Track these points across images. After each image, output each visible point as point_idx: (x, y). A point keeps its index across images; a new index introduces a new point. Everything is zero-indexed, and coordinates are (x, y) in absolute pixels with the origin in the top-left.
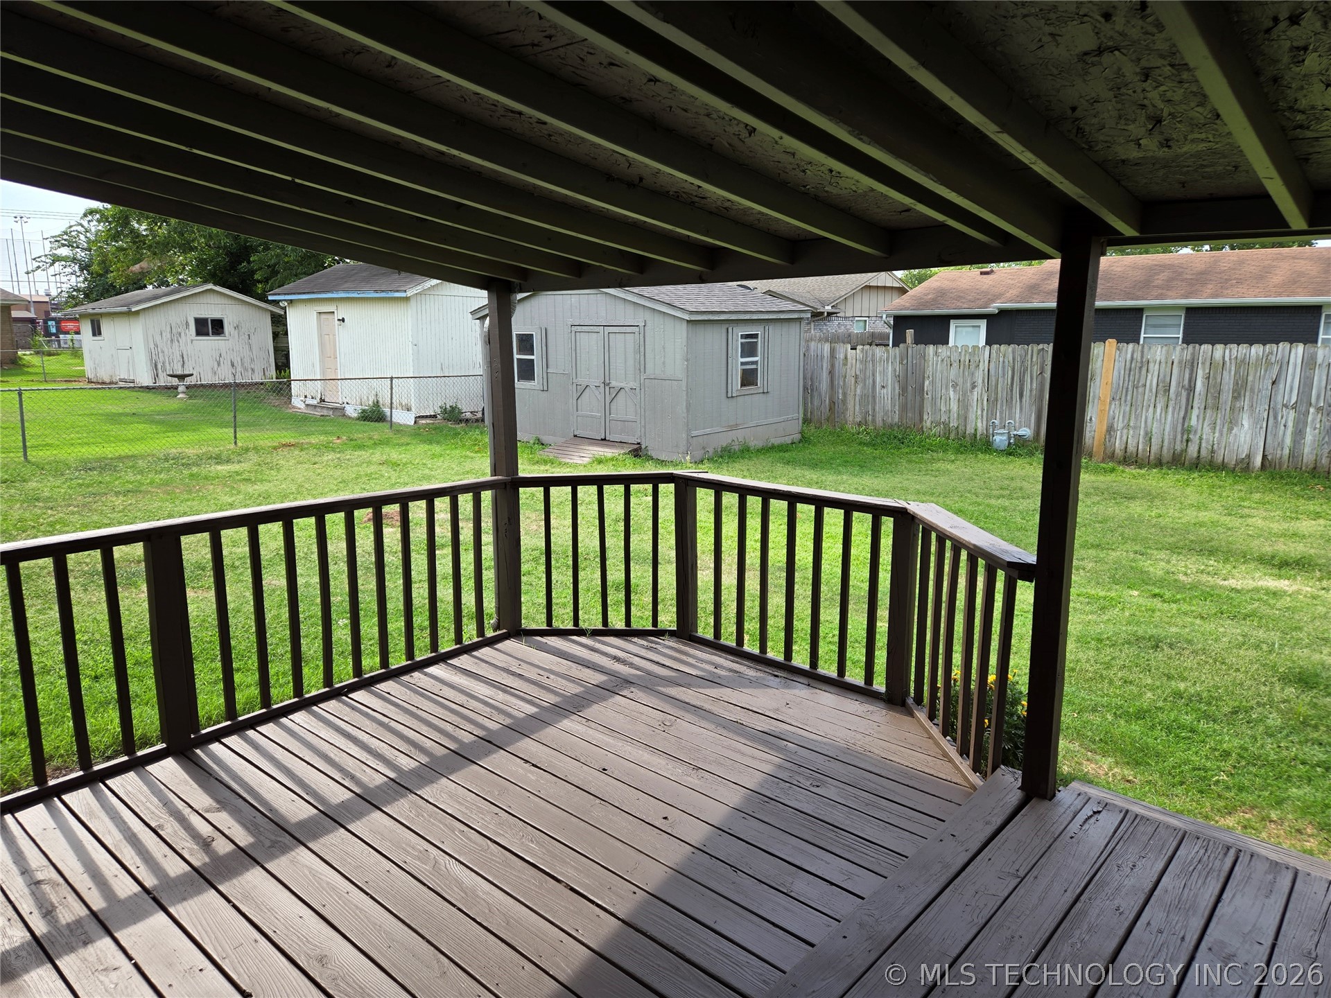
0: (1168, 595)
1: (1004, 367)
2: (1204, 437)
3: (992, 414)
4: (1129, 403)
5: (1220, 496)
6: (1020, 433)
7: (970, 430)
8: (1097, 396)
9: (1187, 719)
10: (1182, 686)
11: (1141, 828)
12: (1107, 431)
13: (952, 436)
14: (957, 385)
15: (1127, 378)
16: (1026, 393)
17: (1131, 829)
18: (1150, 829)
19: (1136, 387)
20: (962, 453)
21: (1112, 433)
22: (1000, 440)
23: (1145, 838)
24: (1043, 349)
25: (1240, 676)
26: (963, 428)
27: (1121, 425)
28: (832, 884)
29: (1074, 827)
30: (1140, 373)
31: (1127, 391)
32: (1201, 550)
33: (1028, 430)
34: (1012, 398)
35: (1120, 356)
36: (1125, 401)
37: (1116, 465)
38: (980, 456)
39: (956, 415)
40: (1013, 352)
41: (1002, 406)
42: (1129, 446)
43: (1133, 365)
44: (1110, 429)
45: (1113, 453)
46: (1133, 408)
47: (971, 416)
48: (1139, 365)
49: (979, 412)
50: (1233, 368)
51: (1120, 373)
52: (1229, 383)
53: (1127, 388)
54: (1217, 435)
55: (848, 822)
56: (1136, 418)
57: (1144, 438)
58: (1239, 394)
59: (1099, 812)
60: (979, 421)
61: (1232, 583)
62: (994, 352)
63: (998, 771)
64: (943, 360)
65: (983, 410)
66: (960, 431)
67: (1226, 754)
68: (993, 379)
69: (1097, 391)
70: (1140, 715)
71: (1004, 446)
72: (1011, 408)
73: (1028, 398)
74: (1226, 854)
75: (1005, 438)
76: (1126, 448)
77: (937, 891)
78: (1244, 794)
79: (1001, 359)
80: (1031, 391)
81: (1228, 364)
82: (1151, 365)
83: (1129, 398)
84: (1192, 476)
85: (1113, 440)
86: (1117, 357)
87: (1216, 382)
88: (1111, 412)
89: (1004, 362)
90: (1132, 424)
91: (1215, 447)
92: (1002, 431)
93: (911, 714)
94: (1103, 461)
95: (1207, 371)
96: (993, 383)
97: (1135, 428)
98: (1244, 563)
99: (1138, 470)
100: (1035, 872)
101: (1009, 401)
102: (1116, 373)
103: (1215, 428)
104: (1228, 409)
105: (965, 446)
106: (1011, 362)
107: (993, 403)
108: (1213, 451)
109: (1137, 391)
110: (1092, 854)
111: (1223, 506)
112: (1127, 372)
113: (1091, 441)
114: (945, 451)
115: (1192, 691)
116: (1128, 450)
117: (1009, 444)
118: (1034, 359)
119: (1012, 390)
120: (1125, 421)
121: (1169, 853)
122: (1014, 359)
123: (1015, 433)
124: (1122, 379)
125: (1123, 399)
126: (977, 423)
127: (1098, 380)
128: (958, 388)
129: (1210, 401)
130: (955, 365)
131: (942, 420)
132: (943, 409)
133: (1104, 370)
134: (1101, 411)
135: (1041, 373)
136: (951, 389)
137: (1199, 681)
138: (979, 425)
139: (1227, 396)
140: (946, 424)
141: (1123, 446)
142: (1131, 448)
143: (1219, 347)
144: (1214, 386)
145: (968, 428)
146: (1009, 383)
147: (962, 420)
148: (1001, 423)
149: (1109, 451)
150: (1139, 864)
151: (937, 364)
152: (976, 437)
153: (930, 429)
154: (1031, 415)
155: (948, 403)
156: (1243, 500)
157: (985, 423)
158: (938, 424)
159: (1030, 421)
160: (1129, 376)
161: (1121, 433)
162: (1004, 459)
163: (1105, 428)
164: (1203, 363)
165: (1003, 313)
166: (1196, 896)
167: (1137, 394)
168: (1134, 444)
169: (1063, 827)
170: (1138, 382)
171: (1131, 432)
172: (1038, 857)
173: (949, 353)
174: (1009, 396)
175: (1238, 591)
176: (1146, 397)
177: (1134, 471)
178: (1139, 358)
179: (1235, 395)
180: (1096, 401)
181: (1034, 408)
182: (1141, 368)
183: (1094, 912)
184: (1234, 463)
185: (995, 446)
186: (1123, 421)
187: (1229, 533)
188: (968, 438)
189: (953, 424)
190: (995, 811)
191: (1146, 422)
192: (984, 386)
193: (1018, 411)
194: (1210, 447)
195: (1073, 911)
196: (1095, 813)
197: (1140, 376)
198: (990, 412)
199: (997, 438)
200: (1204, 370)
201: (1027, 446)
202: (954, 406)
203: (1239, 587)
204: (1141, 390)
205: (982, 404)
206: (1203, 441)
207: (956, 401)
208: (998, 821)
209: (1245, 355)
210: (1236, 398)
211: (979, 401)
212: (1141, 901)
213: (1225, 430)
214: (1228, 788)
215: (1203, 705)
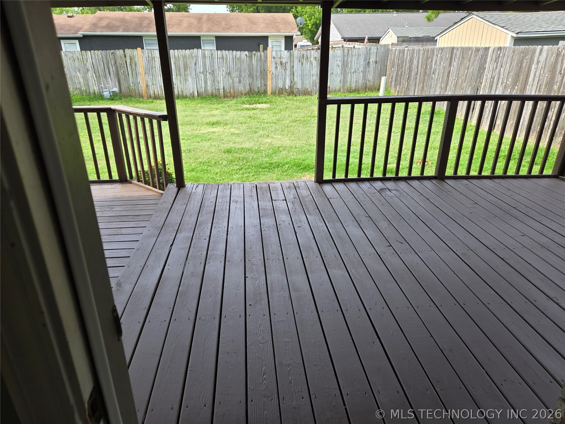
0: (186, 138)
1: (99, 61)
2: (178, 86)
3: (100, 83)
4: (151, 75)
5: (189, 107)
6: (114, 90)
7: (92, 91)
8: (139, 72)
9: (205, 168)
10: (200, 160)
11: (209, 186)
12: (146, 87)
13: (85, 94)
14: (80, 70)
15: (148, 65)
16: (111, 72)
17: (207, 187)
18: (211, 186)
19: (152, 68)
20: (92, 101)
21: (148, 87)
22: (106, 94)
23: (211, 187)
24: (113, 52)
25: (214, 154)
26: (88, 90)
27: (151, 84)
28: (134, 227)
29: (194, 191)
30: (152, 62)
31: (150, 70)
32: (190, 124)
33: (116, 89)
34: (106, 75)
35: (144, 55)
36: (150, 74)
37: (153, 100)
38: (100, 102)
39: (83, 84)
40: (101, 54)
41: (103, 79)
42: (155, 92)
43: (149, 59)
44: (147, 86)
45: (150, 96)
46: (153, 77)
47: (91, 84)
48: (151, 59)
49: (94, 82)
50: (182, 59)
51: (145, 62)
52: (182, 65)
53: (149, 69)
54: (182, 85)
55: (128, 214)
56: (155, 81)
57: (160, 88)
58: (186, 69)
59: (198, 186)
60: (95, 86)
61: (202, 132)
62: (92, 54)
63: (168, 185)
64: (70, 58)
65: (95, 81)
66: (87, 92)
67: (217, 173)
68: (96, 67)
69: (139, 70)
70: (193, 170)
71: (109, 96)
72: (107, 80)
73: (113, 75)
74: (229, 185)
75: (108, 93)
76: (154, 93)
77: (167, 214)
78: (224, 180)
79: (97, 57)
80: (113, 71)
81: (180, 57)
82: (155, 58)
83: (151, 72)
84: (178, 101)
85: (149, 90)
86: (143, 56)
87: (178, 65)
88: (146, 79)
89: (98, 58)
90: (154, 83)
91: (183, 89)
92: (106, 90)
93: (131, 183)
94: (148, 99)
95: (174, 61)
96: (96, 69)
97: (156, 85)
98: (203, 126)
99: (161, 101)
100: (189, 202)
101: (105, 76)
102: (144, 62)
103: (181, 82)
104: (184, 75)
105: (92, 98)
106: (101, 58)
107: (99, 78)
108: (182, 92)
109: (153, 70)
110: (200, 194)
111: (191, 110)
112: (148, 62)
113: (141, 91)
114: (84, 101)
115: (203, 161)
116: (155, 94)
117: (111, 95)
118: (111, 57)
119: (105, 71)
120: (152, 82)
121: (217, 189)
122: (102, 57)
123: (112, 90)
124: (147, 65)
125: (149, 73)
126: (94, 88)
127: (138, 65)
128: (81, 71)
129: (177, 72)
130: (77, 60)
131: (78, 87)
132: (77, 82)
133: (139, 61)
134: (142, 78)
135: (115, 63)
136: (78, 72)
137: (205, 158)
138: (95, 88)
139: (182, 70)
140: (80, 89)
141: (153, 93)
142: (156, 93)
143: (176, 51)
144: (178, 66)
145: (91, 90)
146: (103, 68)
147: (87, 87)
148: (104, 87)
149: (149, 94)
150: (212, 192)
151: (68, 60)
152: (95, 94)
153: (73, 92)
154: (116, 83)
155: (78, 79)
156: (195, 107)
157: (97, 87)
158: (76, 89)
159: (116, 85)
160: (149, 64)
161: (151, 87)
162: (110, 102)
163: (145, 86)
164: (172, 58)
165: (85, 37)
166: (226, 194)
167: (153, 71)
168: (157, 91)
169: (191, 192)
170: (153, 66)
171: (155, 86)
172: (188, 199)
173: (72, 55)
174: (105, 74)
175: (204, 134)
176: (157, 72)
177: (160, 101)
178: (151, 56)
179: (185, 69)
180: (139, 74)
181: (116, 79)
182: (152, 60)
183: (206, 204)
184: (189, 95)
185: (105, 97)
186: (151, 82)
187: (196, 117)
188: (92, 95)
189: (83, 88)
190: (173, 194)
191: (159, 82)
192: (92, 70)
193: (110, 81)
194: (181, 90)
195: (202, 205)
196: (197, 186)
197: (153, 63)
198: (98, 82)
199: (105, 93)
200: (173, 60)
201: (118, 96)
202: (81, 80)
203: (204, 133)
204: (154, 69)
205: (94, 78)
206: (179, 88)
207: (82, 78)
208: (175, 195)
209: (185, 54)
210: (185, 71)
211: (92, 77)
212: (215, 199)
213: (184, 83)
214: (220, 180)
215: (207, 163)
